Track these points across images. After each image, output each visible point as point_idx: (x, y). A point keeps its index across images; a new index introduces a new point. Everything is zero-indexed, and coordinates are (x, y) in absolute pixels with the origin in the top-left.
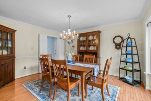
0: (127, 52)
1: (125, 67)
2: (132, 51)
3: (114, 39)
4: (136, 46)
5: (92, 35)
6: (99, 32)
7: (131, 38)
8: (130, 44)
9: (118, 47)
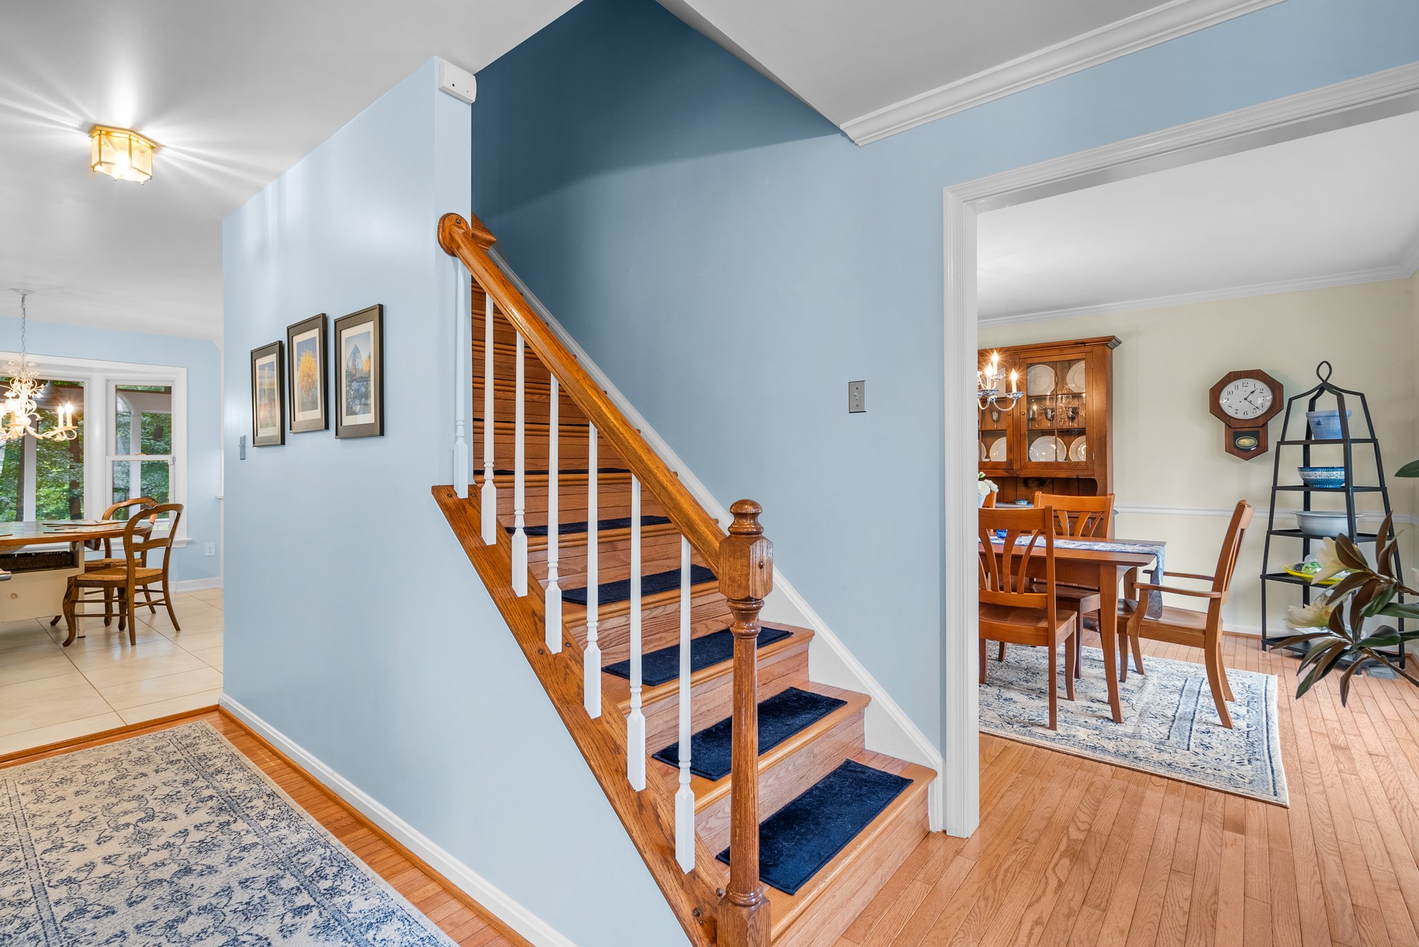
0: (1313, 475)
1: (1298, 567)
2: (1347, 468)
3: (1216, 392)
4: (1374, 440)
5: (1053, 365)
6: (1107, 343)
7: (1339, 393)
8: (1336, 424)
9: (1245, 442)
